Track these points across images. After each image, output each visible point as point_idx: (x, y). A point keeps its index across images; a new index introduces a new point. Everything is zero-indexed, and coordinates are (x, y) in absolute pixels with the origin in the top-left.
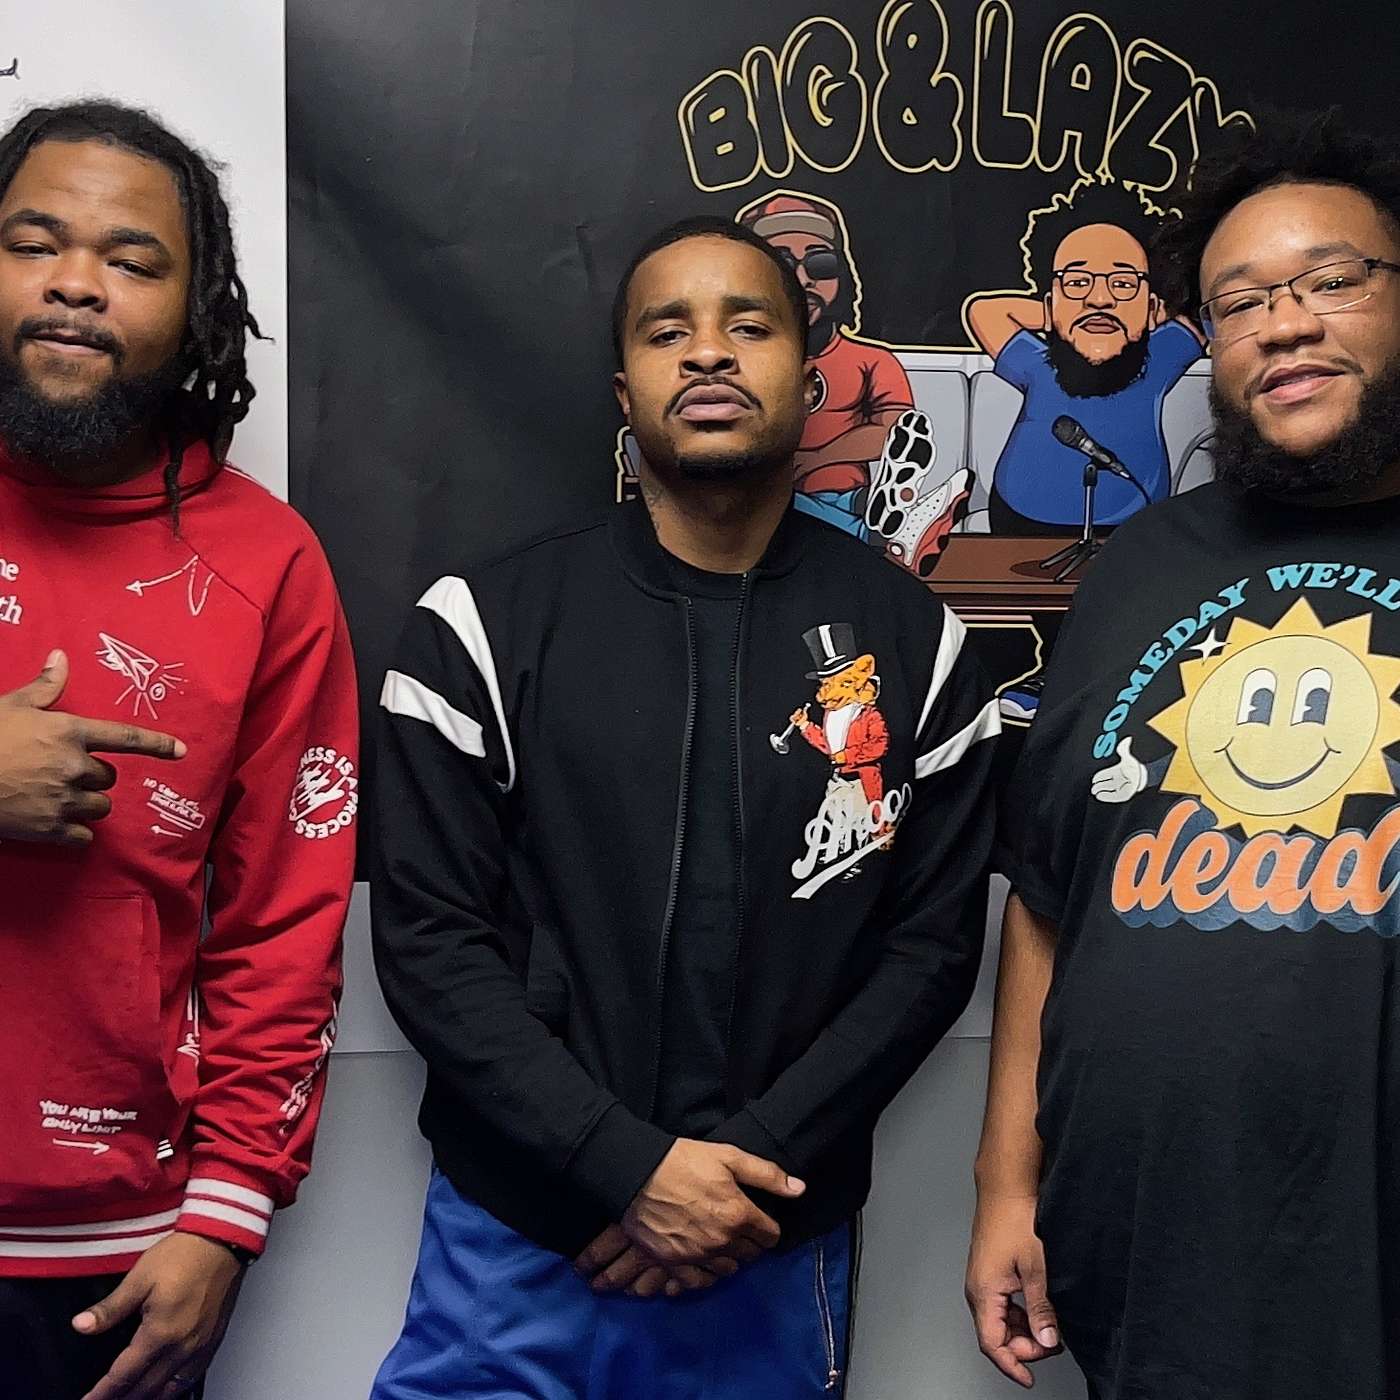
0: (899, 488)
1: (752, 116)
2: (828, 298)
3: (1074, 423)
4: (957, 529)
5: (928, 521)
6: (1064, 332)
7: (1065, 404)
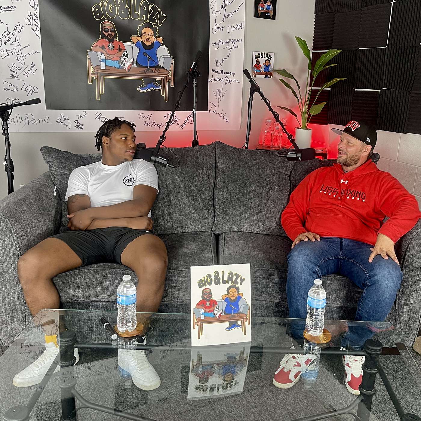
0: (125, 60)
1: (102, 10)
2: (113, 35)
3: (146, 53)
4: (132, 66)
5: (128, 65)
6: (144, 42)
7: (144, 51)
